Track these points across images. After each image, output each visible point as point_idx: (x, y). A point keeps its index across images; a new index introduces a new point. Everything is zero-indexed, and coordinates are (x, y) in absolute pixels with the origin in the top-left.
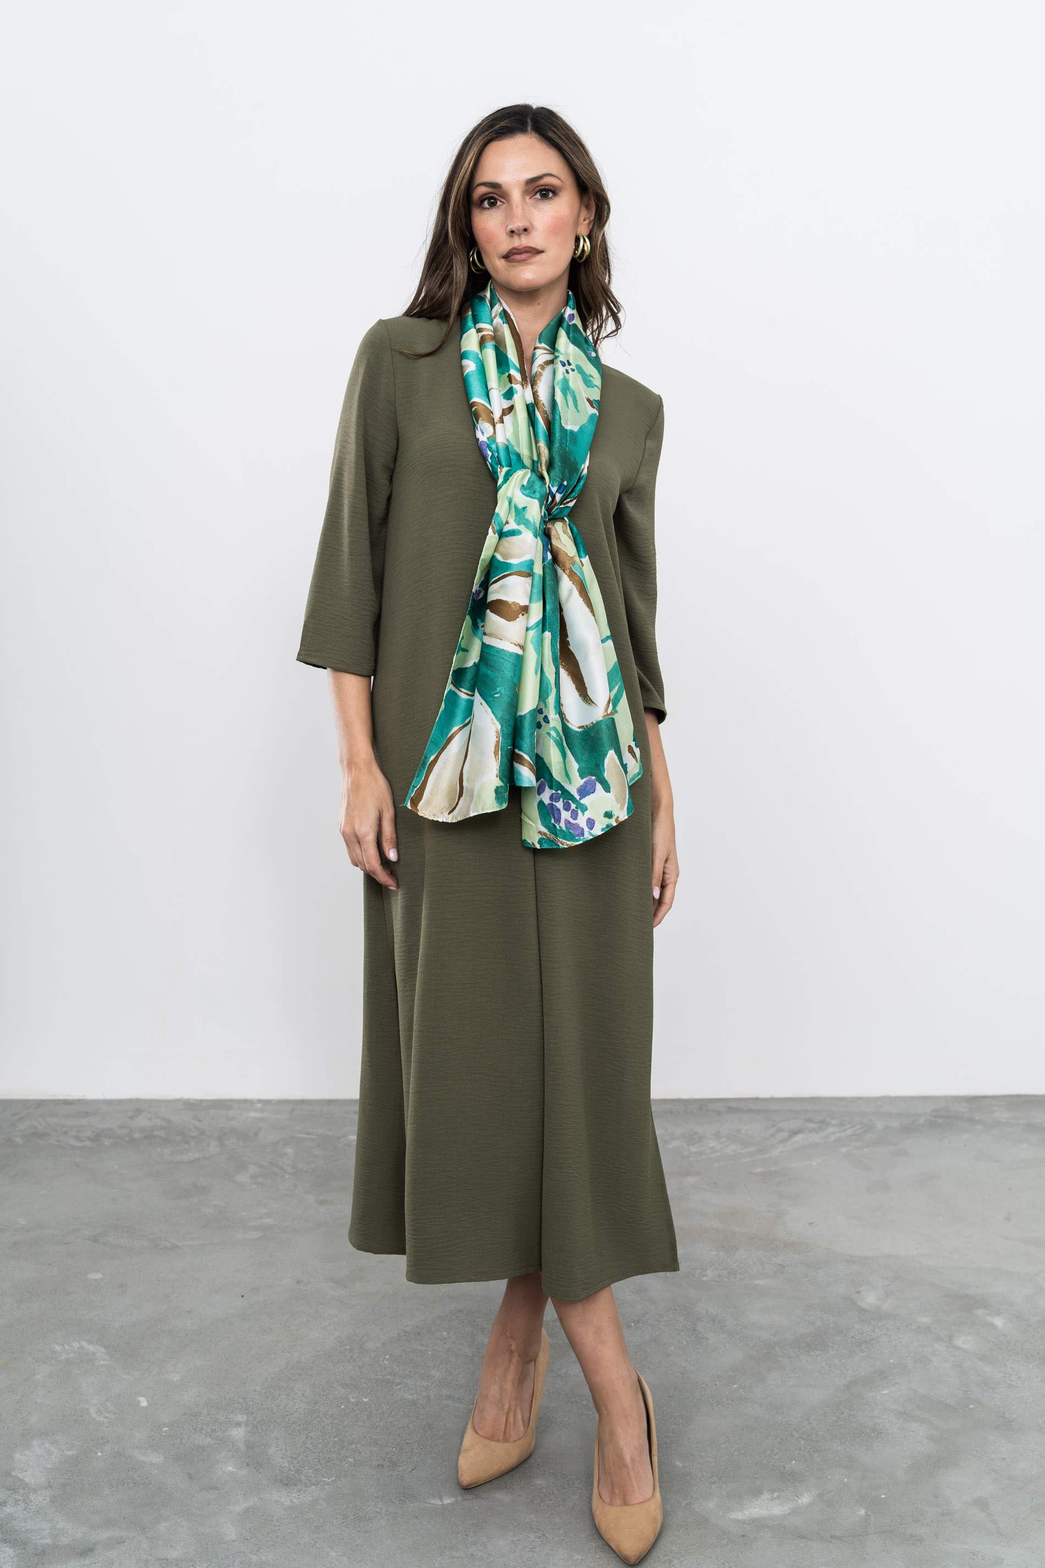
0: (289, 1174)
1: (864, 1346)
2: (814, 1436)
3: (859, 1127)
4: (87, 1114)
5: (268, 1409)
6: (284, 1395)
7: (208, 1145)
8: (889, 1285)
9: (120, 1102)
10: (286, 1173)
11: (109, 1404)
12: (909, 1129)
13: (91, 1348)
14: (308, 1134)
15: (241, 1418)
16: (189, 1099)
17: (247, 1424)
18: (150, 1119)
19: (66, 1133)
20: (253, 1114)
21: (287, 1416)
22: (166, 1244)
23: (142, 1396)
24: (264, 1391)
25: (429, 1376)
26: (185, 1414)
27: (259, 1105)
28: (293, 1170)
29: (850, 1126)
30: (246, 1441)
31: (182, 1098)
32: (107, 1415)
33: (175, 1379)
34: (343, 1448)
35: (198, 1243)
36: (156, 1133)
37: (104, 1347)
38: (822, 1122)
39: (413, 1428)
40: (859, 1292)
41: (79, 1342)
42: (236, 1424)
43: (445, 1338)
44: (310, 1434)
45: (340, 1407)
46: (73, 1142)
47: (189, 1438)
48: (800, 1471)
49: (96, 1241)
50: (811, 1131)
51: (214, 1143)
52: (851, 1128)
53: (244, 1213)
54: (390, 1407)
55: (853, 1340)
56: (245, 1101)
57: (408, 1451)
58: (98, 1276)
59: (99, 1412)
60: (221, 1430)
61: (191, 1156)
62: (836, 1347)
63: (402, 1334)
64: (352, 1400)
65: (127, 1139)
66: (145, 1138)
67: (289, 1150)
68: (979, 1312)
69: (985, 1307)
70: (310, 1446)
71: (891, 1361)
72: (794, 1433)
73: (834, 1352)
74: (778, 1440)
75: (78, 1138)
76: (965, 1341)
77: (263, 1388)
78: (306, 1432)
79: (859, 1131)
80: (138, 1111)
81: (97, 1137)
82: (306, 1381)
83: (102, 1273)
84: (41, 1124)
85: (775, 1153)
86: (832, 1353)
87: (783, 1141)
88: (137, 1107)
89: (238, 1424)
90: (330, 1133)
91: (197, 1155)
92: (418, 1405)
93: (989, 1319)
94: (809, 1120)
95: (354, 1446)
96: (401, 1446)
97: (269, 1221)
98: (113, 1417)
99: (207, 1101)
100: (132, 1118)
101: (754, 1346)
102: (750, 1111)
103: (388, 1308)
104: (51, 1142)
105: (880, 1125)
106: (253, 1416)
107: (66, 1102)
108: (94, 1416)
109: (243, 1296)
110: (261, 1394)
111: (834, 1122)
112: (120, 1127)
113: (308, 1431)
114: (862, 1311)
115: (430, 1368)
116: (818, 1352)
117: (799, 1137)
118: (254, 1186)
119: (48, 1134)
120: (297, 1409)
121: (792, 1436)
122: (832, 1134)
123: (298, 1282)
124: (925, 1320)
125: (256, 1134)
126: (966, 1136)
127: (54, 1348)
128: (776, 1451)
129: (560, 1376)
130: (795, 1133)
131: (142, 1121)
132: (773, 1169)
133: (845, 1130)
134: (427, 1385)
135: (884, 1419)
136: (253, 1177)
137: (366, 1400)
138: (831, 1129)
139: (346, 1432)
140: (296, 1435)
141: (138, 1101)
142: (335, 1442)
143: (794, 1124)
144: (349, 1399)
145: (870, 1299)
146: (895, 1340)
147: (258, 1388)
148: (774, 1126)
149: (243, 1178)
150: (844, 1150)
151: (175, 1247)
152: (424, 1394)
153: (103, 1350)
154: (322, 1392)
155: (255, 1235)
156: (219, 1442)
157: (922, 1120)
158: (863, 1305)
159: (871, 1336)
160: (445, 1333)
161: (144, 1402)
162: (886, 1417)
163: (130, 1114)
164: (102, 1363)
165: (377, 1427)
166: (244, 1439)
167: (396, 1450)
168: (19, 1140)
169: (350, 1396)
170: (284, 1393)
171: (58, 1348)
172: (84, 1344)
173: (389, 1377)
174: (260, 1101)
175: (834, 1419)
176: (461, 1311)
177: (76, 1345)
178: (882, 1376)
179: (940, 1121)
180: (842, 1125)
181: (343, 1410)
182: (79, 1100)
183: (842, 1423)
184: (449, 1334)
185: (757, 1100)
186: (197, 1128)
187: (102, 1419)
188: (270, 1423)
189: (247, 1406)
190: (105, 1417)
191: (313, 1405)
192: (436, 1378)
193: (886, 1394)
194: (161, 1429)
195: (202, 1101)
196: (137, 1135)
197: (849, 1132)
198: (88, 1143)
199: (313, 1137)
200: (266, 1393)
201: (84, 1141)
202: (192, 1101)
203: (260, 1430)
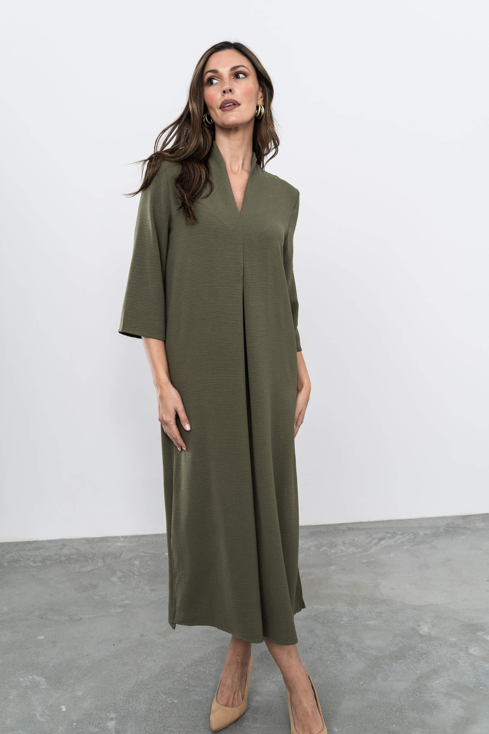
0: (137, 575)
1: (424, 656)
2: (403, 710)
3: (412, 534)
4: (39, 549)
5: (127, 709)
6: (134, 701)
7: (97, 562)
8: (434, 621)
9: (55, 541)
10: (135, 575)
11: (46, 710)
12: (436, 535)
13: (38, 679)
14: (145, 553)
15: (113, 715)
16: (89, 538)
17: (116, 719)
18: (69, 549)
19: (29, 559)
20: (119, 544)
21: (136, 712)
22: (76, 617)
23: (63, 705)
24: (124, 699)
25: (207, 686)
26: (85, 714)
27: (122, 539)
28: (139, 573)
29: (407, 534)
30: (115, 728)
31: (85, 537)
32: (45, 717)
33: (80, 694)
34: (165, 730)
35: (92, 616)
36: (72, 557)
37: (46, 678)
38: (394, 533)
39: (200, 716)
40: (419, 625)
41: (32, 675)
42: (111, 719)
43: (215, 663)
44: (148, 723)
45: (163, 706)
46: (32, 564)
47: (86, 728)
48: (398, 731)
49: (42, 618)
50: (389, 538)
51: (100, 561)
52: (408, 535)
53: (115, 598)
54: (188, 704)
55: (419, 653)
56: (115, 537)
57: (198, 730)
58: (42, 637)
59: (41, 716)
60: (103, 723)
61: (89, 568)
62: (410, 657)
63: (194, 662)
64: (169, 702)
65: (58, 561)
66: (67, 560)
67: (137, 563)
68: (480, 633)
69: (482, 630)
70: (148, 730)
71: (439, 664)
72: (393, 709)
73: (410, 660)
74: (385, 713)
75: (34, 562)
76: (474, 650)
77: (124, 697)
78: (146, 722)
79: (412, 537)
80: (64, 545)
81: (43, 561)
82: (146, 692)
83: (45, 636)
84: (16, 555)
85: (372, 551)
86: (408, 661)
87: (376, 544)
88: (63, 543)
89: (112, 719)
90: (156, 552)
91: (92, 568)
92: (202, 703)
93: (485, 637)
94: (387, 533)
95: (170, 729)
96: (194, 727)
97: (127, 602)
98: (48, 718)
99: (97, 538)
100: (60, 549)
101: (369, 660)
102: (359, 529)
103: (186, 648)
104: (21, 564)
105: (422, 533)
106: (119, 714)
107: (29, 543)
108: (39, 718)
109: (114, 645)
110: (123, 700)
111: (399, 533)
112: (55, 555)
113: (147, 721)
114: (422, 636)
115: (208, 681)
116: (401, 661)
117: (383, 542)
118: (120, 583)
119: (20, 560)
120: (141, 708)
121: (392, 710)
122: (399, 539)
123: (141, 635)
124: (453, 639)
125: (121, 555)
126: (464, 537)
127: (20, 679)
128: (385, 719)
129: (273, 682)
130: (381, 540)
131: (66, 551)
132: (372, 560)
133: (405, 537)
134: (207, 691)
135: (438, 697)
136: (119, 578)
137: (176, 701)
138: (398, 537)
139: (166, 720)
140: (141, 724)
141: (64, 540)
142: (161, 727)
143: (380, 535)
144: (168, 701)
145: (425, 629)
146: (440, 651)
147: (122, 697)
148: (370, 537)
149: (114, 579)
150: (405, 547)
151: (81, 619)
152: (205, 696)
153: (44, 679)
154: (153, 698)
155: (120, 610)
156: (102, 730)
157: (441, 530)
158: (422, 632)
159: (427, 650)
160: (215, 660)
161: (64, 709)
162: (438, 696)
163: (60, 547)
164: (43, 687)
165: (182, 717)
166: (114, 728)
167: (192, 730)
168: (6, 564)
169: (168, 700)
170: (134, 700)
171: (21, 680)
172: (35, 677)
173: (187, 687)
174: (122, 537)
175: (413, 699)
176: (223, 647)
177: (30, 677)
178: (435, 672)
179: (450, 529)
180: (403, 534)
181: (164, 708)
182: (35, 541)
183: (417, 701)
184: (217, 661)
185: (361, 523)
186: (92, 553)
187: (43, 720)
188: (128, 718)
189: (116, 708)
190: (44, 718)
191: (149, 706)
192: (211, 686)
193: (437, 683)
194: (73, 724)
195: (94, 538)
196: (63, 559)
197: (407, 537)
198: (39, 564)
199: (148, 555)
200: (125, 700)
201: (37, 563)
202: (90, 539)
203: (123, 722)
